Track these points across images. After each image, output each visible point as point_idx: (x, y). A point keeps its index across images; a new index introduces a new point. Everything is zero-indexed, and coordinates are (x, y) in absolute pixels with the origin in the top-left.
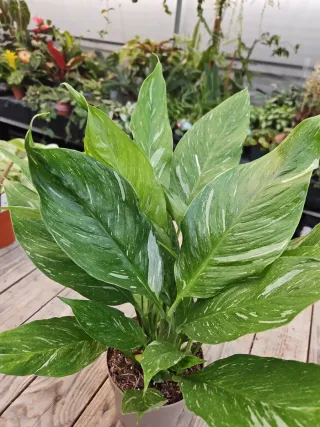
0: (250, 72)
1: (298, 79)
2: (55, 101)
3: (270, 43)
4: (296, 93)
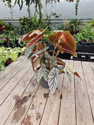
0: (51, 23)
1: (62, 23)
2: (3, 38)
3: (54, 15)
4: (63, 26)
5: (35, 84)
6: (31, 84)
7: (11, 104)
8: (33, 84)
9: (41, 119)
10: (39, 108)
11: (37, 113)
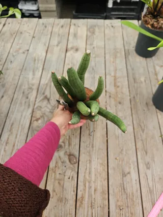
5: (48, 96)
6: (42, 98)
7: (14, 146)
8: (46, 97)
9: (77, 164)
10: (70, 144)
11: (68, 154)
